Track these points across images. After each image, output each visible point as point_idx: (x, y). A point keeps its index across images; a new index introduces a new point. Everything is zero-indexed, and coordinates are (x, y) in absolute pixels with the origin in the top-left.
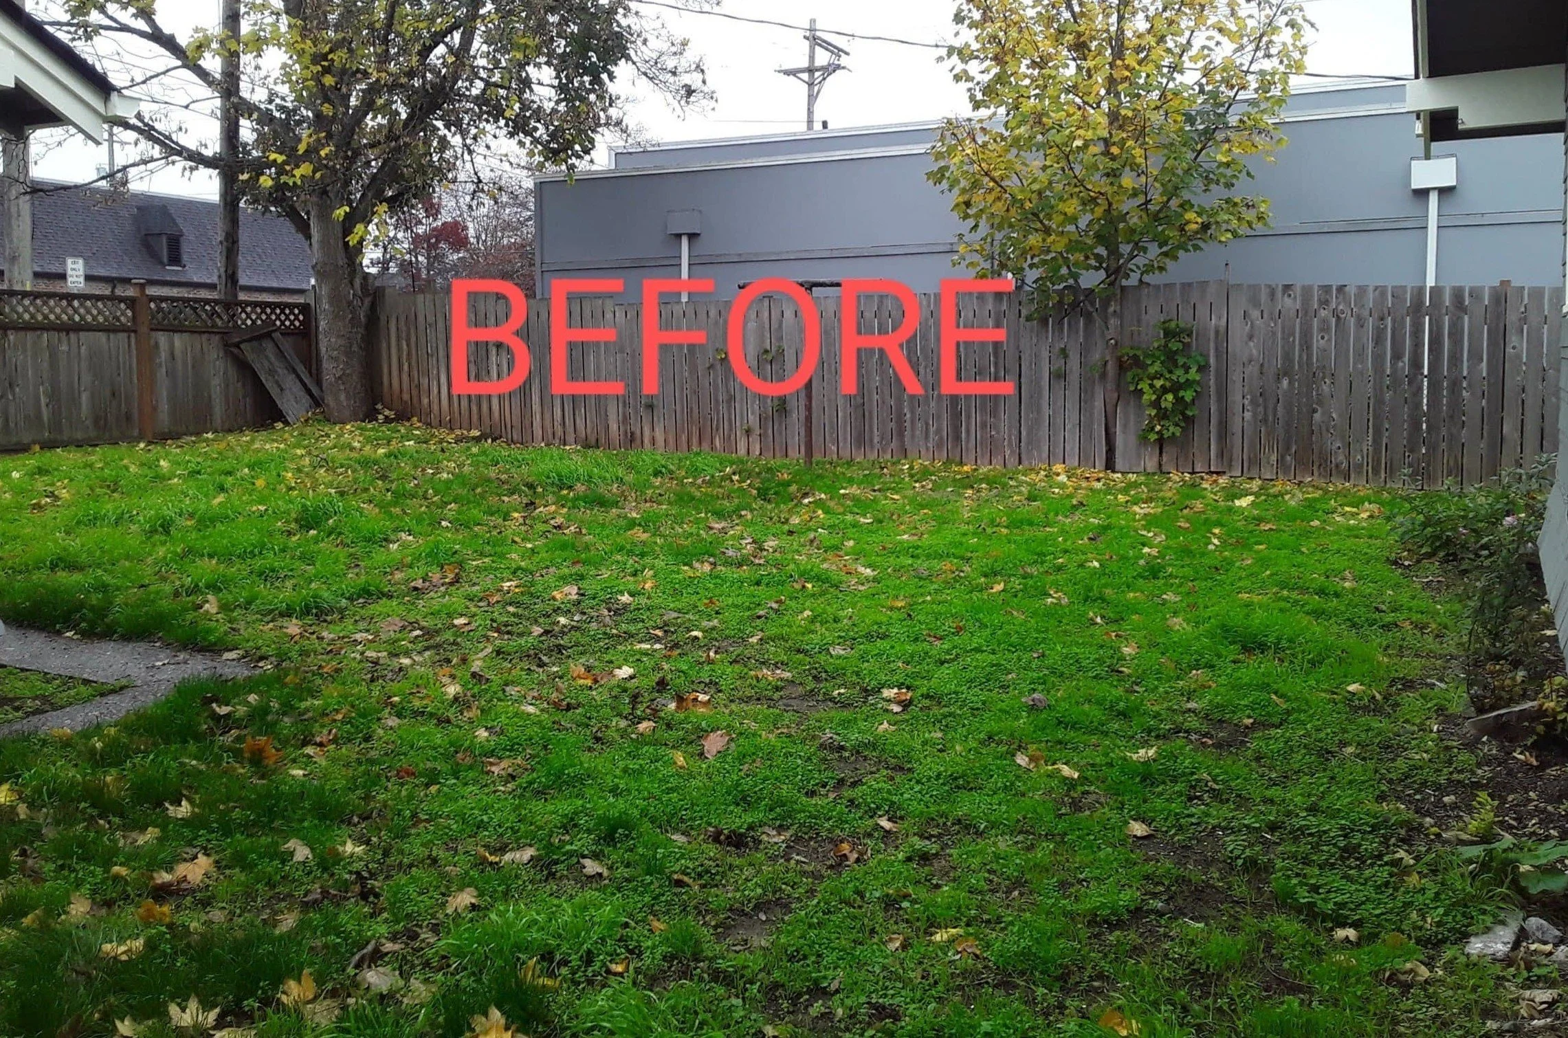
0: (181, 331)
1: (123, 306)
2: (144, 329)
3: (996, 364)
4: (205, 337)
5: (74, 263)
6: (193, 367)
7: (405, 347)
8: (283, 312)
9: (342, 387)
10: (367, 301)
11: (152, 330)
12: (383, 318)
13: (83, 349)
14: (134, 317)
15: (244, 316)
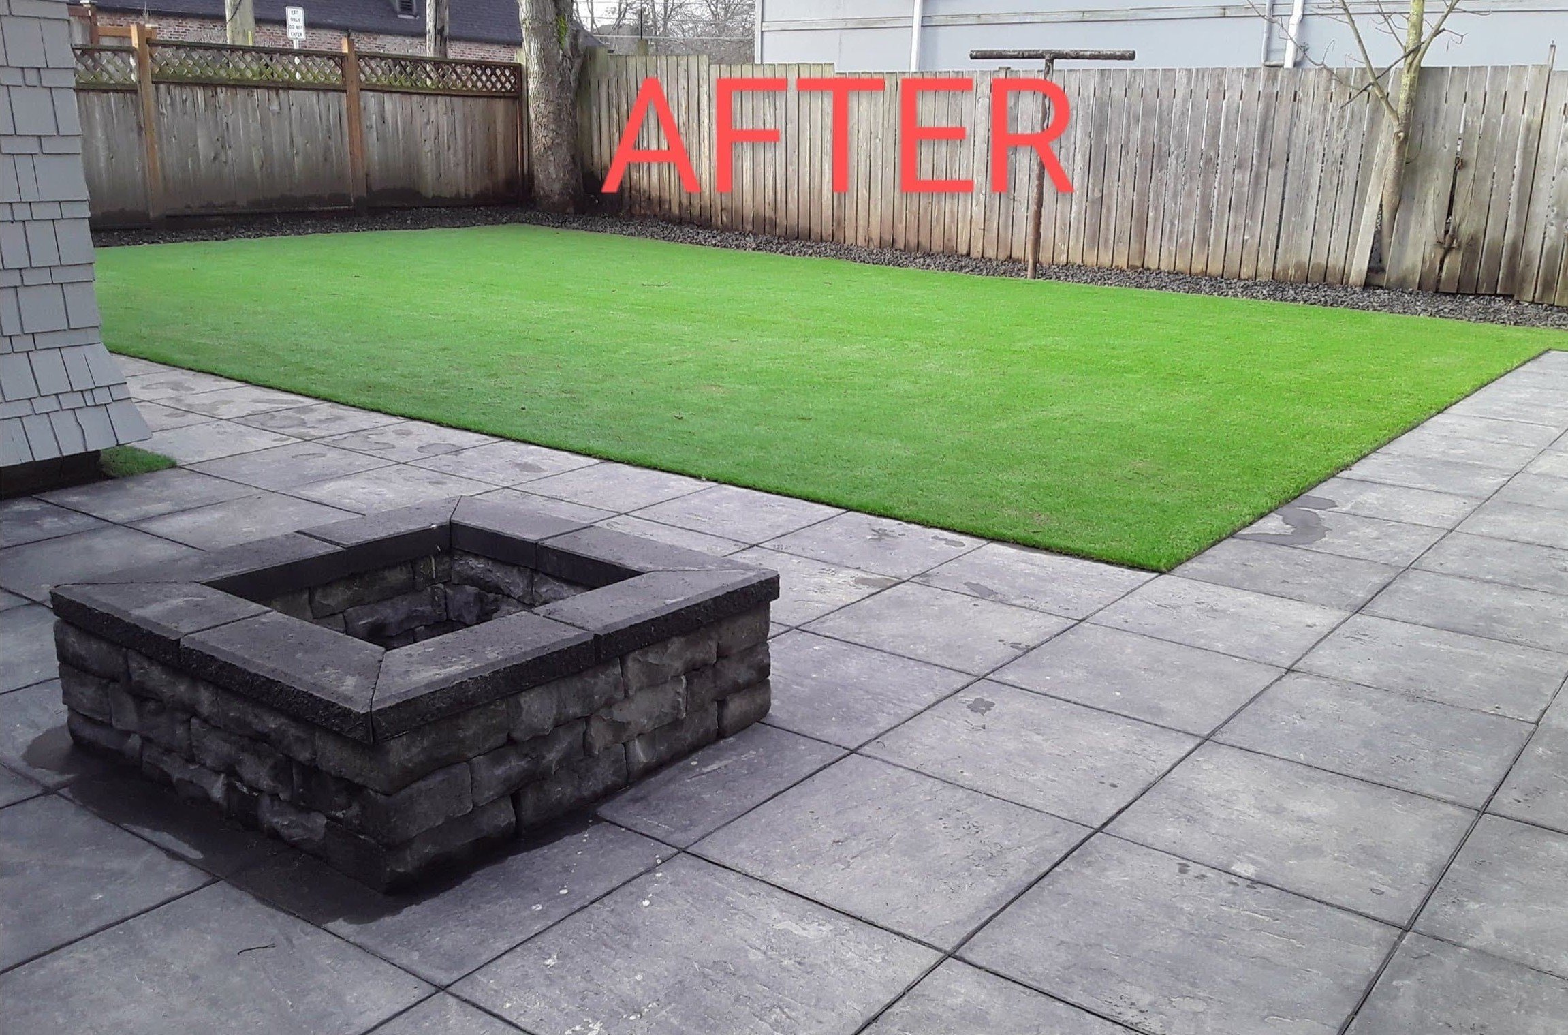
0: (391, 92)
1: (332, 63)
2: (353, 89)
3: (1260, 155)
4: (415, 98)
5: (294, 13)
6: (404, 132)
7: (615, 116)
8: (493, 73)
9: (552, 158)
10: (578, 62)
11: (361, 90)
12: (594, 83)
13: (293, 108)
14: (343, 75)
15: (454, 77)
